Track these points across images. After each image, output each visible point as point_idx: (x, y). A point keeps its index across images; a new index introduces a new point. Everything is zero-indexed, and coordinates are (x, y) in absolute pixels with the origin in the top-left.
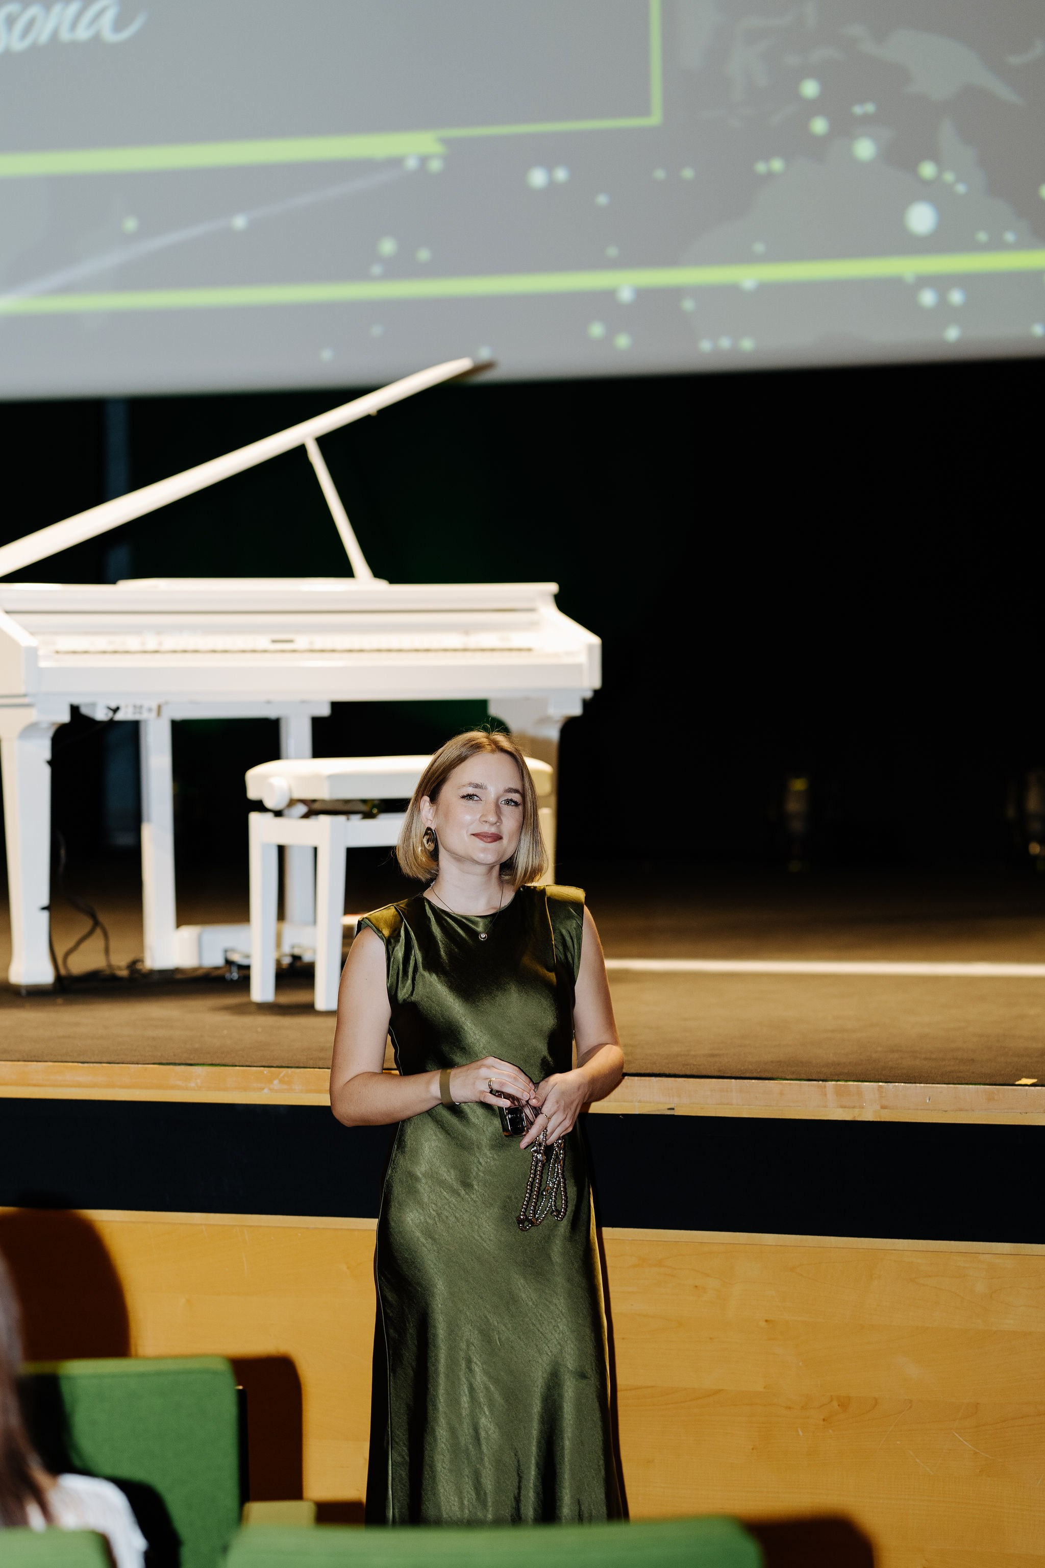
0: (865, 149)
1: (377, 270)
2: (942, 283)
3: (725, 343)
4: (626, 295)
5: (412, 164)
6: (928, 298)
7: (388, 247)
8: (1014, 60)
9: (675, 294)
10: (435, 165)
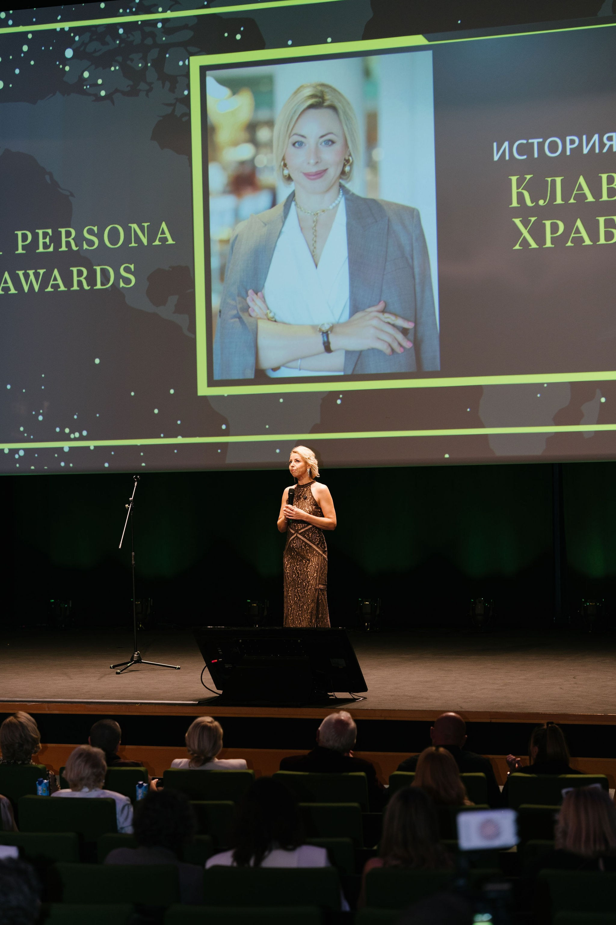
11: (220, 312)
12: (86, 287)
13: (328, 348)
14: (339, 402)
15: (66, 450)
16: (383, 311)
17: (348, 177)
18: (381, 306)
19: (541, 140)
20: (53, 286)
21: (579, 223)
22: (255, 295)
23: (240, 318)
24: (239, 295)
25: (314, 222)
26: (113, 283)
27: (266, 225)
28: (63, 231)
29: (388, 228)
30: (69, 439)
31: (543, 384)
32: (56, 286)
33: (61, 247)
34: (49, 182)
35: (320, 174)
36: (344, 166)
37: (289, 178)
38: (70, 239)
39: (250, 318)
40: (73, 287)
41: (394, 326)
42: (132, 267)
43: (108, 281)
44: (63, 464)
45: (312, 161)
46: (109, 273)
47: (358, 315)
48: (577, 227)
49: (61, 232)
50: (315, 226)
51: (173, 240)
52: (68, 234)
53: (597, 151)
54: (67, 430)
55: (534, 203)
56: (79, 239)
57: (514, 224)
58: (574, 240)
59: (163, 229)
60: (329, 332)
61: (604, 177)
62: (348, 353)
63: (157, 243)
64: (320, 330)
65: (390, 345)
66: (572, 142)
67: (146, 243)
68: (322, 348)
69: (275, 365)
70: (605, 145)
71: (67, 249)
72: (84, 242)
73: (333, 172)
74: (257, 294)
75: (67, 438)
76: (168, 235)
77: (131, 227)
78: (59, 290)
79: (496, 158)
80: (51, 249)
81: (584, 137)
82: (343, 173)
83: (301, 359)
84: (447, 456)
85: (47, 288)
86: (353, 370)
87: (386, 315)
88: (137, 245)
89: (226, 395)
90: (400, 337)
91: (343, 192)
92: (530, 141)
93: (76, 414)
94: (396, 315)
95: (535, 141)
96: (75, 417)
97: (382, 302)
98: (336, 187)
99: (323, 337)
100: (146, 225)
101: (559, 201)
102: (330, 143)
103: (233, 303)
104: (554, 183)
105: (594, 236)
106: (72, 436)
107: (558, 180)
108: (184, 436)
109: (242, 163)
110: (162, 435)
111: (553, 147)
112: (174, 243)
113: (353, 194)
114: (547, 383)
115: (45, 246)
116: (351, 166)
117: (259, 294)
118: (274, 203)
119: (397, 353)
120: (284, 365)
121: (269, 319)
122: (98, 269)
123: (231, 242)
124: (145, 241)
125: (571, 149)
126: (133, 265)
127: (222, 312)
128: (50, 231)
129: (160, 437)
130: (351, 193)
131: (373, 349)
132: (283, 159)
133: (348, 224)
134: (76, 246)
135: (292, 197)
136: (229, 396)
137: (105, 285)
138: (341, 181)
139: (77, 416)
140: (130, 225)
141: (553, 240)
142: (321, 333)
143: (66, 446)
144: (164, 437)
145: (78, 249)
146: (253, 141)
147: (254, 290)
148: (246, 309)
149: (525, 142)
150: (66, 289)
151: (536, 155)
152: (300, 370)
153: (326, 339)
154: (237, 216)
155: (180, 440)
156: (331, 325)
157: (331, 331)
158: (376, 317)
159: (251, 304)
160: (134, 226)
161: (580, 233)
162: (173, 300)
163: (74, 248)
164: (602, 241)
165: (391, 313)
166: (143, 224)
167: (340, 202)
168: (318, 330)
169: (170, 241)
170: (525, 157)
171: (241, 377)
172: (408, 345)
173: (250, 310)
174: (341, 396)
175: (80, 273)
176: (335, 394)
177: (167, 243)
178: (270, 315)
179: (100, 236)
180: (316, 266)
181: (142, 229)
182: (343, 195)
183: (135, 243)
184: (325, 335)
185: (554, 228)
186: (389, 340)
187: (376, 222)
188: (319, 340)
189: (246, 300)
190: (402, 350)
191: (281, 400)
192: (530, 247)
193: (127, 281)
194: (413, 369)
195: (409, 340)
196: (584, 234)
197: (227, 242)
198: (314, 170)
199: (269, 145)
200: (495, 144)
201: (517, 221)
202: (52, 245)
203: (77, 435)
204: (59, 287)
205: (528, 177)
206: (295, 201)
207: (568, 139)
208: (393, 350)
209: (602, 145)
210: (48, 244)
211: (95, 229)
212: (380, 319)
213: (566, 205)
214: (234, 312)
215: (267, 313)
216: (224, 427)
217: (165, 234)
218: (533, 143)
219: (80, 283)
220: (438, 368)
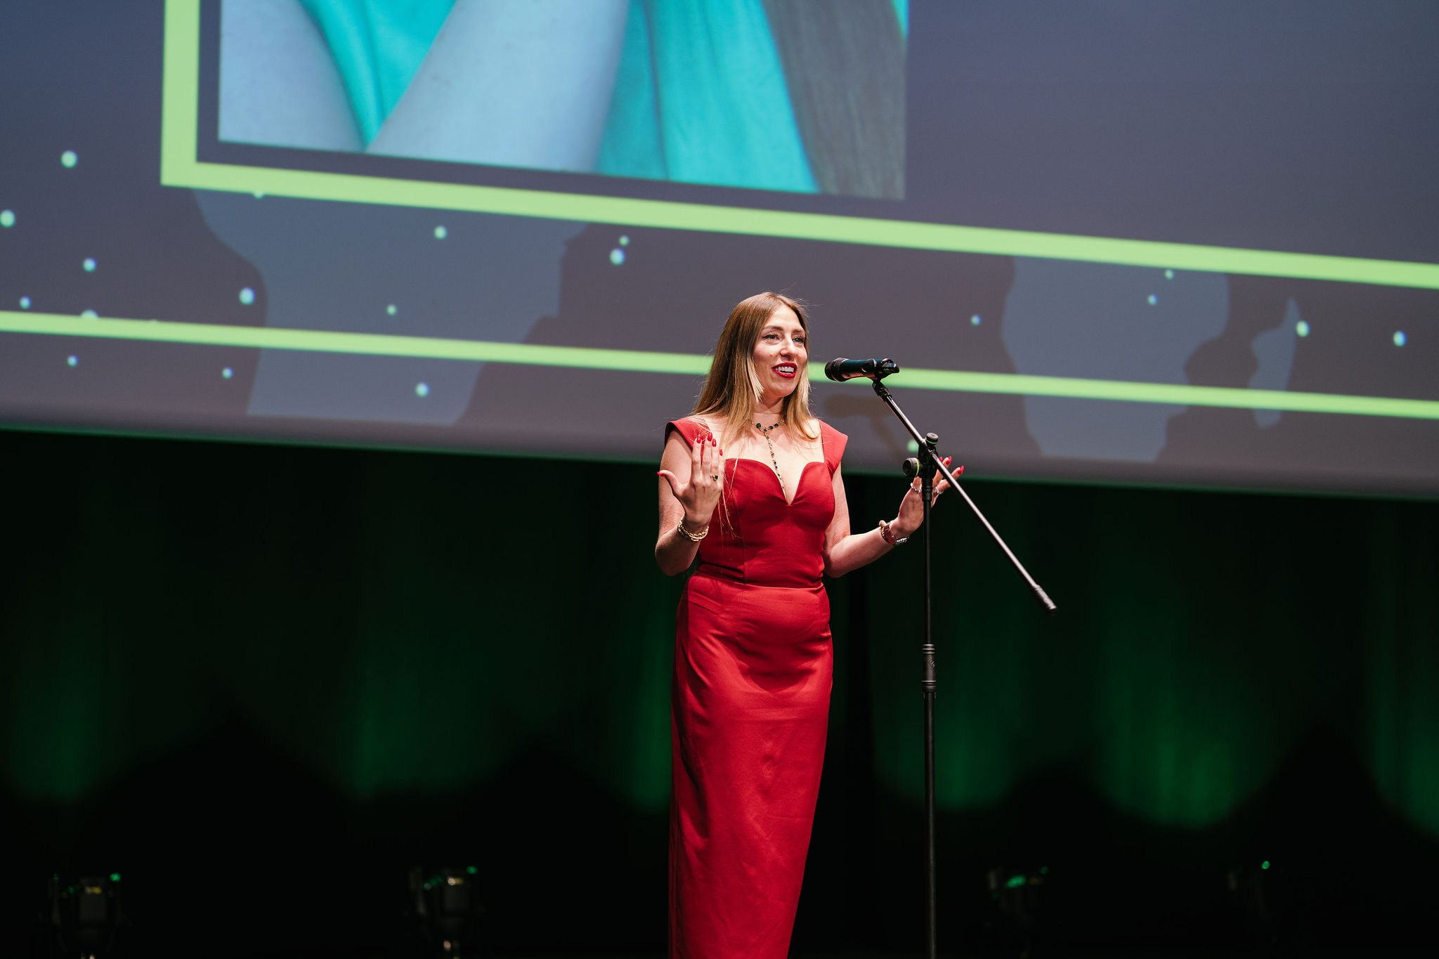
14: (617, 257)
31: (1164, 269)
89: (259, 192)
108: (104, 313)
110: (25, 302)
114: (1173, 270)
129: (18, 309)
136: (270, 200)
144: (35, 309)
155: (88, 324)
174: (624, 241)
176: (606, 233)
191: (440, 233)
216: (247, 296)
220: (899, 191)
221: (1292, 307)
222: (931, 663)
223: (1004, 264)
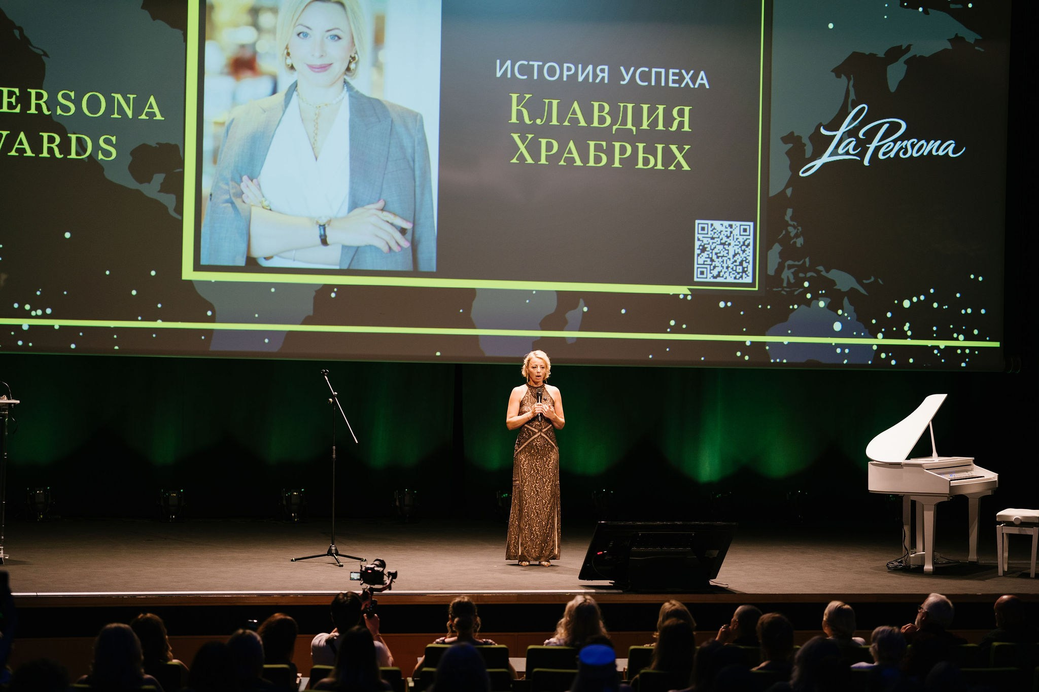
0: (822, 304)
1: (668, 330)
2: (843, 346)
3: (778, 360)
4: (748, 344)
5: (681, 297)
6: (839, 351)
7: (672, 323)
8: (865, 281)
9: (764, 344)
10: (689, 298)
11: (211, 195)
12: (58, 155)
13: (324, 242)
14: (333, 295)
15: (25, 327)
16: (383, 210)
17: (354, 74)
18: (381, 204)
19: (541, 63)
20: (17, 150)
21: (571, 145)
22: (250, 181)
23: (232, 203)
24: (233, 179)
25: (316, 114)
26: (90, 154)
27: (265, 112)
28: (33, 92)
29: (391, 129)
30: (30, 317)
31: (533, 291)
32: (22, 151)
33: (30, 109)
34: (19, 38)
35: (324, 68)
36: (350, 62)
37: (292, 67)
38: (41, 102)
39: (243, 204)
40: (42, 153)
41: (392, 224)
42: (114, 139)
43: (85, 151)
44: (20, 343)
45: (317, 54)
46: (86, 143)
47: (357, 211)
48: (570, 149)
49: (30, 93)
50: (317, 119)
51: (162, 117)
52: (39, 96)
53: (591, 80)
54: (27, 307)
55: (532, 121)
56: (52, 103)
57: (512, 138)
58: (566, 160)
59: (151, 103)
60: (326, 226)
61: (596, 105)
62: (344, 247)
63: (143, 117)
64: (317, 222)
65: (387, 243)
66: (569, 69)
67: (130, 116)
68: (319, 241)
69: (267, 255)
70: (599, 76)
71: (37, 112)
72: (58, 107)
73: (339, 67)
74: (252, 181)
75: (27, 315)
76: (156, 109)
77: (114, 97)
78: (25, 155)
79: (499, 74)
80: (18, 110)
81: (580, 66)
82: (348, 69)
83: (297, 249)
84: (438, 354)
85: (10, 151)
86: (350, 265)
87: (385, 213)
88: (120, 117)
89: (213, 281)
90: (398, 236)
91: (347, 88)
92: (531, 63)
93: (39, 291)
94: (395, 214)
95: (536, 64)
96: (38, 293)
97: (382, 200)
98: (341, 81)
99: (320, 229)
100: (132, 96)
101: (554, 122)
102: (336, 38)
103: (226, 187)
104: (550, 104)
105: (584, 157)
106: (33, 313)
107: (555, 103)
108: (163, 321)
109: (243, 46)
110: (140, 318)
111: (552, 71)
112: (163, 119)
113: (357, 92)
114: (536, 291)
115: (10, 105)
116: (356, 63)
117: (255, 180)
118: (274, 91)
119: (394, 252)
120: (277, 255)
121: (263, 207)
122: (73, 137)
123: (226, 124)
124: (130, 114)
125: (567, 75)
126: (115, 137)
127: (213, 195)
128: (17, 90)
129: (137, 320)
130: (355, 90)
131: (370, 246)
132: (287, 48)
133: (352, 121)
134: (49, 110)
135: (294, 86)
136: (218, 283)
137: (80, 155)
138: (345, 77)
139: (40, 291)
140: (113, 94)
141: (547, 157)
142: (318, 226)
143: (25, 323)
144: (142, 320)
145: (51, 114)
146: (255, 25)
147: (249, 177)
148: (240, 194)
149: (526, 63)
150: (34, 155)
151: (535, 77)
152: (294, 260)
153: (322, 232)
154: (234, 99)
155: (159, 324)
156: (329, 219)
157: (329, 225)
158: (375, 215)
159: (244, 190)
160: (118, 97)
161: (572, 154)
162: (159, 178)
163: (46, 112)
164: (591, 163)
165: (390, 212)
166: (128, 95)
167: (343, 98)
168: (315, 222)
169: (159, 117)
170: (525, 77)
171: (231, 264)
172: (406, 244)
173: (243, 196)
174: (335, 290)
175: (51, 140)
176: (329, 288)
177: (155, 118)
178: (265, 204)
179: (77, 102)
180: (316, 159)
181: (127, 101)
182: (347, 91)
183: (118, 114)
184: (321, 227)
185: (549, 147)
186: (388, 238)
187: (380, 121)
188: (317, 232)
189: (240, 186)
190: (400, 249)
191: (273, 290)
192: (526, 162)
193: (107, 153)
194: (409, 267)
195: (407, 240)
196: (575, 155)
197: (223, 124)
198: (318, 62)
199: (273, 31)
200: (498, 61)
201: (516, 136)
202: (19, 105)
203: (39, 312)
204: (26, 153)
205: (528, 96)
206: (296, 91)
207: (565, 65)
208: (390, 248)
209: (595, 76)
210: (14, 104)
211: (72, 94)
212: (378, 216)
213: (560, 127)
214: (227, 197)
215: (262, 201)
216: (209, 313)
217: (153, 109)
218: (533, 66)
219: (51, 150)
220: (434, 269)
221: (582, 302)
222: (334, 452)
223: (472, 292)
